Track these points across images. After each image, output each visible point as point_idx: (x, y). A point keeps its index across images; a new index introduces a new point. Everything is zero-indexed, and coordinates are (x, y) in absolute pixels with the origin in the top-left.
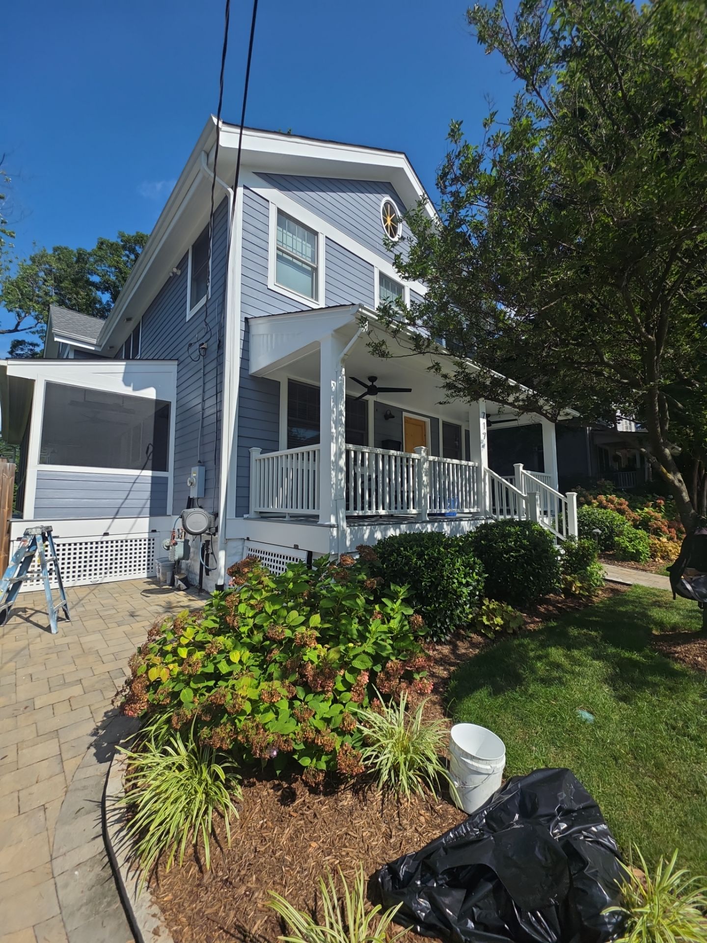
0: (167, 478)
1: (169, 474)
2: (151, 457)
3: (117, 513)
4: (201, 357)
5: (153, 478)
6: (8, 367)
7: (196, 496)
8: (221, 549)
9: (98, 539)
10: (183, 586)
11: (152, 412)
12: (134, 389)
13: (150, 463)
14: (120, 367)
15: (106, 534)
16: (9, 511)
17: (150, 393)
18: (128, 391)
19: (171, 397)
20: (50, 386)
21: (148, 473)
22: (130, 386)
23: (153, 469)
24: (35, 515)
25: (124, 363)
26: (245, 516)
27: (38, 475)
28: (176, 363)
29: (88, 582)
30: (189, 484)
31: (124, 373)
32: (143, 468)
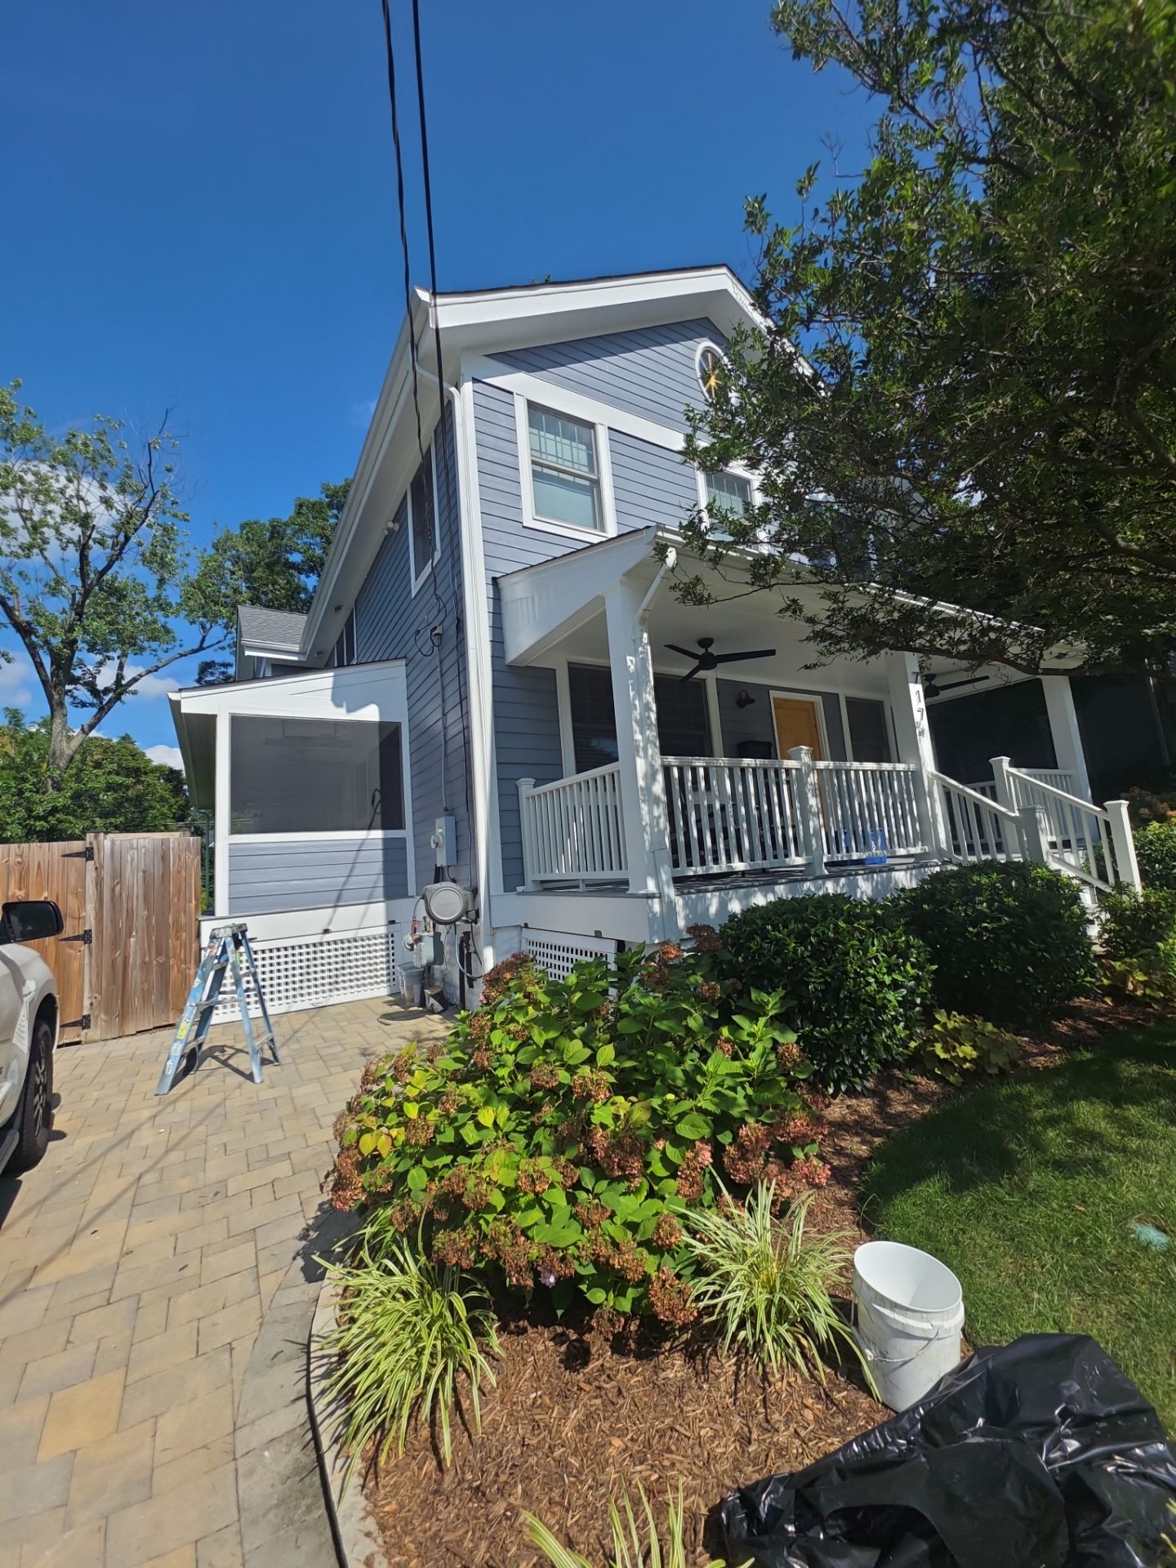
0: (404, 839)
1: (407, 833)
2: (379, 810)
3: (339, 899)
4: (436, 649)
5: (385, 841)
6: (183, 702)
7: (444, 864)
8: (487, 945)
9: (316, 939)
10: (438, 1007)
11: (375, 742)
12: (349, 711)
13: (378, 818)
14: (324, 681)
15: (326, 931)
16: (196, 905)
17: (370, 714)
18: (340, 714)
19: (401, 716)
20: (236, 721)
21: (378, 834)
22: (341, 706)
23: (384, 827)
24: (231, 909)
25: (332, 674)
26: (520, 889)
27: (230, 850)
28: (403, 662)
29: (307, 1005)
30: (433, 846)
31: (334, 688)
32: (370, 828)
